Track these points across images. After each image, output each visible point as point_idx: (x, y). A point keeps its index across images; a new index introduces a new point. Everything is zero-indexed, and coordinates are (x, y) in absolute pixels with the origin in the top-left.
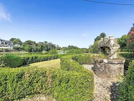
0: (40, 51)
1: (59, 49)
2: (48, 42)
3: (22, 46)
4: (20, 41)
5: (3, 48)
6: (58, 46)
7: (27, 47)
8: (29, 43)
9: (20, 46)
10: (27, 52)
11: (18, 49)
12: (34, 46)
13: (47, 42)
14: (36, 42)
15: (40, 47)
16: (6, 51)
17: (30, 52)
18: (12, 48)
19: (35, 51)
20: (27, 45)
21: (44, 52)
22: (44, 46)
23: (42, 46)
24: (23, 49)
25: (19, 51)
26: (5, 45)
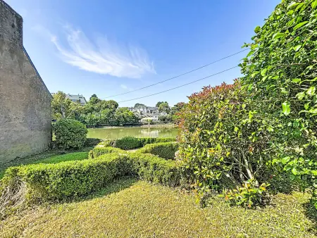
3: (168, 116)
4: (167, 107)
5: (149, 118)
9: (166, 114)
11: (164, 120)
16: (151, 124)
18: (157, 118)
20: (177, 112)
24: (171, 120)
25: (166, 123)
26: (150, 114)
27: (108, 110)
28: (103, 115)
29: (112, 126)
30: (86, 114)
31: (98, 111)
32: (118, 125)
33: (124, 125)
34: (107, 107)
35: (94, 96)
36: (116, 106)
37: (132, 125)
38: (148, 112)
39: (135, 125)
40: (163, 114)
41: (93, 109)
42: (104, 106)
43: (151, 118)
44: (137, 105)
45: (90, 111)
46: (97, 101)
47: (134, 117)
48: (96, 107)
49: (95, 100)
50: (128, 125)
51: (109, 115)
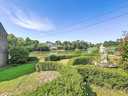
0: (74, 49)
1: (92, 47)
2: (80, 41)
4: (60, 43)
5: (53, 48)
6: (90, 43)
7: (64, 47)
8: (66, 43)
9: (60, 46)
11: (59, 48)
12: (69, 46)
13: (79, 41)
14: (71, 42)
15: (74, 46)
16: (54, 50)
17: (66, 50)
18: (57, 48)
19: (70, 49)
20: (65, 45)
21: (77, 50)
23: (75, 45)
24: (62, 48)
25: (60, 49)
26: (53, 46)
28: (32, 46)
29: (37, 51)
30: (24, 46)
31: (30, 45)
32: (39, 51)
33: (42, 51)
34: (34, 43)
35: (28, 38)
36: (38, 42)
37: (46, 51)
38: (52, 45)
39: (47, 51)
40: (59, 46)
41: (28, 44)
42: (32, 42)
43: (54, 48)
44: (47, 42)
45: (26, 45)
46: (29, 40)
47: (46, 47)
50: (44, 51)
51: (35, 46)
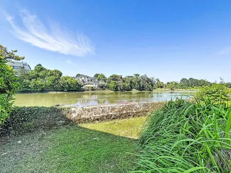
0: (129, 89)
1: (162, 87)
2: (141, 76)
3: (106, 84)
4: (104, 77)
5: (90, 85)
6: (158, 80)
7: (112, 85)
8: (115, 78)
9: (104, 83)
10: (112, 92)
11: (102, 87)
12: (121, 83)
13: (138, 75)
14: (124, 77)
15: (129, 83)
16: (92, 90)
17: (116, 91)
18: (97, 86)
19: (122, 90)
20: (112, 82)
21: (134, 91)
22: (133, 81)
23: (131, 82)
24: (108, 87)
25: (104, 89)
26: (90, 83)
27: (53, 77)
28: (48, 81)
29: (57, 91)
30: (30, 79)
31: (43, 77)
32: (63, 91)
33: (68, 91)
34: (52, 75)
35: (40, 65)
36: (61, 74)
37: (75, 91)
38: (89, 81)
39: (78, 91)
40: (101, 83)
41: (38, 75)
42: (49, 73)
43: (92, 86)
44: (78, 75)
45: (34, 78)
46: (42, 69)
47: (77, 84)
48: (41, 74)
49: (40, 68)
50: (71, 90)
51: (54, 82)
